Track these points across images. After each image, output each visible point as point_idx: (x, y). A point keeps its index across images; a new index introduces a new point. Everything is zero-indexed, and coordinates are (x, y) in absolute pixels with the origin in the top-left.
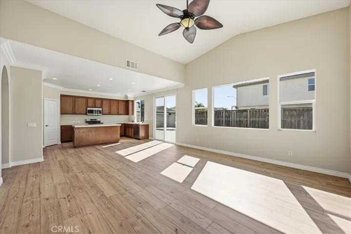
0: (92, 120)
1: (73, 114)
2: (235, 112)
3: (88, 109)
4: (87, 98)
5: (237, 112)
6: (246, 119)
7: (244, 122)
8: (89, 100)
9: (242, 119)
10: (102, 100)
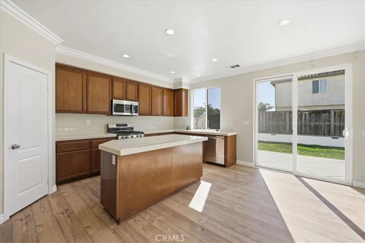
0: (120, 125)
1: (82, 112)
2: (307, 113)
3: (115, 102)
4: (112, 79)
5: (310, 114)
6: (328, 123)
7: (323, 128)
8: (116, 84)
9: (321, 123)
10: (138, 85)
